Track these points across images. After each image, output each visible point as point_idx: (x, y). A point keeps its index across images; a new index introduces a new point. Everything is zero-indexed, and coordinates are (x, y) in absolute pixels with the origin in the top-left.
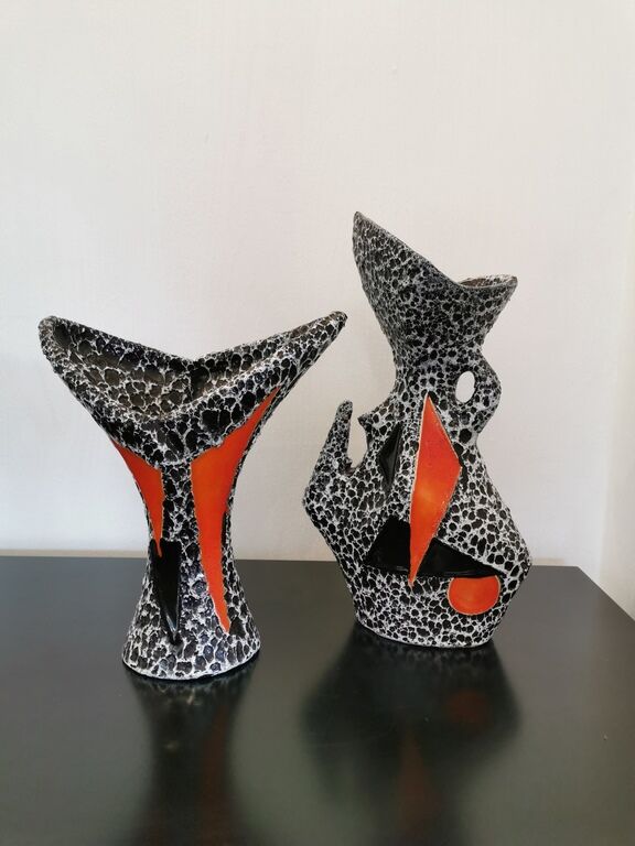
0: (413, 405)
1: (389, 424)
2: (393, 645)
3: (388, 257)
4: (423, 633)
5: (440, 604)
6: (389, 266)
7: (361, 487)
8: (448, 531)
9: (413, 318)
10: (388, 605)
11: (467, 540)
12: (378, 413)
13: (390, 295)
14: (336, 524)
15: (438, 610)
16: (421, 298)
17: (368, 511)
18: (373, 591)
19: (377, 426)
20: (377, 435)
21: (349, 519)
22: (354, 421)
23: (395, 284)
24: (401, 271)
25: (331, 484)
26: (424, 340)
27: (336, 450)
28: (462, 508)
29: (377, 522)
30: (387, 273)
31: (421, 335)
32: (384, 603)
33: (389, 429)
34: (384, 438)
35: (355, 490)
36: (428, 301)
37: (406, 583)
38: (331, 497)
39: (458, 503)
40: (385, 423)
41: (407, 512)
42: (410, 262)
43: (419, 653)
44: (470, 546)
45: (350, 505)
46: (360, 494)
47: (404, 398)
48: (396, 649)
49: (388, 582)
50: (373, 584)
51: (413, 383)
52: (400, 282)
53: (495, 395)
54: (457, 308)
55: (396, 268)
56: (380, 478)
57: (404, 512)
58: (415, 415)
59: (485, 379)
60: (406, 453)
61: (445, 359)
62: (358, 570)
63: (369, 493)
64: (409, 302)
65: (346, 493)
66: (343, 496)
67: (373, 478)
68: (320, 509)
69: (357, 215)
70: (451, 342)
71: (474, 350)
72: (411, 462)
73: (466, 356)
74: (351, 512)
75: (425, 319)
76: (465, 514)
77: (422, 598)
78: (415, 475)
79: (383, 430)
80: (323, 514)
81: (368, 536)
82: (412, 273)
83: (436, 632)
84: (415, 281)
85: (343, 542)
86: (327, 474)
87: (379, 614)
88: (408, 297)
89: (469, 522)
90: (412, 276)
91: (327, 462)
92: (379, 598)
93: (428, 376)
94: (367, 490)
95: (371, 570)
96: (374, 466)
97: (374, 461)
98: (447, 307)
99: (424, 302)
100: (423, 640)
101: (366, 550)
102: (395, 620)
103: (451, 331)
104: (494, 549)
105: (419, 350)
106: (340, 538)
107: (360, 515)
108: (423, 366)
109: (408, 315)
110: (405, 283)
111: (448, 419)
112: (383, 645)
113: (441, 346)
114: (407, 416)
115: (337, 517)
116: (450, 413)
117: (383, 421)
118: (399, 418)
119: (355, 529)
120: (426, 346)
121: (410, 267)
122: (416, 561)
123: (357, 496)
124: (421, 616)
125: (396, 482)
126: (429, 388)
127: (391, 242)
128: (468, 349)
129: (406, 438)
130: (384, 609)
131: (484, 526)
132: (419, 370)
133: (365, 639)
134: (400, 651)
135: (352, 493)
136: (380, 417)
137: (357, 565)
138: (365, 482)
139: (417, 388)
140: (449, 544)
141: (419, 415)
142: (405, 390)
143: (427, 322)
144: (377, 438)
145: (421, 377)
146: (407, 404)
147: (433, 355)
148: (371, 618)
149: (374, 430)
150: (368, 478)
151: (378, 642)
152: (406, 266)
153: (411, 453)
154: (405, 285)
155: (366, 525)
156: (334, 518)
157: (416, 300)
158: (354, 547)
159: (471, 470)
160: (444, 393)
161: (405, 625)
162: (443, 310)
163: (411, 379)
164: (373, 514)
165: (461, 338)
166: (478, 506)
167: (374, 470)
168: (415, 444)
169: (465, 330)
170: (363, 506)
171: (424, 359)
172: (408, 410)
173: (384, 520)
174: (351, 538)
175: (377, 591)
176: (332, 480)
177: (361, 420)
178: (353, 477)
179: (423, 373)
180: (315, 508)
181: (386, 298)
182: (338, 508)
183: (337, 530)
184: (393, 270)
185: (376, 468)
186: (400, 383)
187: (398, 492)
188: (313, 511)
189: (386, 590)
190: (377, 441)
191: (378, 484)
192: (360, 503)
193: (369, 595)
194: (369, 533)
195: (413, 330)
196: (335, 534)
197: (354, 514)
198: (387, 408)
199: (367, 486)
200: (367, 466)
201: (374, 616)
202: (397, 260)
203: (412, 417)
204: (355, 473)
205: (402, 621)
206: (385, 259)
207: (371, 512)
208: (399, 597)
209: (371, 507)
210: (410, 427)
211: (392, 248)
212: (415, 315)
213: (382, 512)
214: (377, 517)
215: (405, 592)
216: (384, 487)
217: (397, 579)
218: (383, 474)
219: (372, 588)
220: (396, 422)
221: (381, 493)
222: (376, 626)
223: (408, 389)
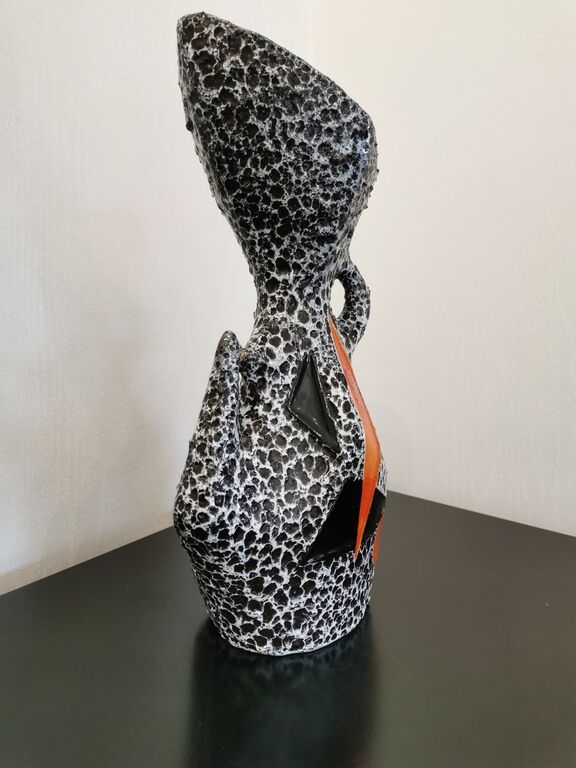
0: (319, 325)
1: (291, 358)
2: (330, 650)
3: (318, 104)
6: (317, 117)
7: (276, 459)
9: (343, 202)
10: (330, 602)
12: (269, 345)
13: (309, 164)
14: (258, 527)
17: (303, 489)
18: (309, 596)
19: (274, 364)
21: (275, 511)
23: (325, 148)
24: (340, 129)
29: (326, 496)
30: (314, 129)
32: (324, 604)
33: (293, 365)
34: (289, 379)
37: (351, 560)
38: (242, 489)
40: (286, 357)
41: (362, 465)
42: (355, 120)
45: (269, 490)
46: (278, 468)
47: (303, 317)
48: (334, 652)
49: (332, 571)
50: (310, 586)
52: (335, 147)
55: (332, 124)
56: (303, 436)
57: (358, 468)
58: (326, 338)
60: (337, 391)
62: (286, 580)
63: (294, 462)
64: (343, 178)
65: (259, 476)
66: (255, 481)
67: (290, 439)
68: (232, 516)
74: (274, 500)
77: (360, 569)
79: (284, 367)
80: (237, 521)
81: (312, 522)
82: (357, 137)
85: (268, 549)
87: (316, 622)
88: (346, 170)
92: (318, 600)
94: (286, 459)
95: (309, 569)
96: (283, 421)
97: (281, 417)
100: (357, 621)
101: (306, 544)
102: (337, 616)
106: (262, 546)
107: (289, 497)
108: (326, 272)
109: (337, 197)
110: (344, 149)
111: (344, 339)
114: (316, 343)
115: (257, 518)
117: (281, 356)
119: (290, 521)
121: (356, 126)
122: (362, 526)
123: (274, 474)
124: (357, 591)
125: (342, 432)
129: (327, 371)
130: (323, 611)
132: (321, 278)
135: (265, 473)
136: (276, 351)
137: (284, 573)
138: (280, 450)
139: (318, 302)
141: (330, 338)
142: (300, 307)
144: (278, 381)
145: (321, 287)
146: (310, 326)
148: (304, 636)
149: (271, 369)
150: (282, 441)
151: (311, 663)
152: (349, 124)
153: (343, 389)
155: (308, 508)
156: (253, 521)
158: (284, 548)
161: (346, 614)
164: (316, 488)
167: (287, 429)
168: (343, 377)
170: (291, 483)
172: (314, 334)
173: (337, 489)
174: (281, 538)
175: (315, 592)
178: (255, 449)
179: (323, 281)
180: (225, 518)
181: (297, 169)
182: (254, 502)
183: (259, 536)
184: (325, 126)
185: (290, 423)
186: (286, 298)
187: (352, 444)
188: (223, 524)
189: (328, 583)
190: (278, 386)
191: (303, 446)
192: (283, 482)
193: (302, 606)
194: (313, 517)
195: (335, 219)
196: (253, 546)
197: (279, 501)
198: (279, 335)
199: (284, 453)
200: (270, 426)
201: (307, 629)
202: (334, 112)
203: (323, 342)
204: (255, 442)
205: (343, 612)
206: (309, 107)
207: (308, 487)
208: (342, 583)
209: (305, 480)
210: (326, 355)
211: (325, 92)
212: (346, 198)
213: (332, 478)
214: (324, 490)
215: (349, 573)
216: (318, 447)
217: (343, 561)
218: (305, 429)
219: (307, 593)
220: (302, 353)
221: (315, 455)
222: (308, 642)
223: (306, 304)
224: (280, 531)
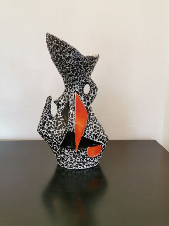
0: (72, 95)
1: (64, 102)
2: (71, 170)
3: (61, 47)
4: (80, 165)
5: (85, 156)
6: (61, 50)
7: (57, 123)
8: (86, 133)
9: (71, 67)
10: (69, 159)
11: (92, 135)
12: (60, 99)
13: (62, 60)
14: (50, 136)
15: (85, 158)
16: (73, 61)
17: (60, 130)
18: (64, 155)
19: (60, 103)
20: (61, 106)
21: (54, 134)
22: (52, 102)
23: (64, 56)
24: (66, 51)
25: (47, 123)
26: (74, 74)
27: (47, 112)
28: (90, 126)
29: (64, 134)
30: (61, 52)
31: (73, 73)
32: (68, 158)
33: (65, 104)
34: (63, 107)
35: (55, 124)
36: (75, 61)
37: (75, 151)
38: (47, 127)
39: (88, 125)
41: (74, 129)
42: (69, 48)
43: (80, 171)
44: (93, 137)
45: (54, 129)
46: (57, 125)
47: (69, 93)
48: (72, 172)
49: (69, 152)
50: (63, 153)
51: (71, 89)
52: (66, 55)
53: (96, 91)
54: (84, 64)
55: (64, 51)
56: (63, 120)
57: (73, 129)
59: (93, 86)
60: (71, 111)
61: (81, 80)
62: (58, 149)
63: (60, 125)
64: (69, 62)
65: (52, 126)
66: (51, 126)
67: (61, 120)
68: (44, 132)
69: (47, 34)
70: (82, 75)
71: (89, 77)
72: (73, 113)
73: (87, 79)
74: (55, 132)
75: (75, 67)
76: (91, 127)
77: (80, 155)
78: (75, 118)
79: (63, 104)
80: (45, 133)
82: (70, 52)
83: (84, 164)
84: (71, 55)
85: (53, 141)
86: (45, 120)
87: (66, 162)
88: (69, 60)
89: (92, 130)
90: (70, 53)
91: (45, 116)
92: (66, 157)
93: (76, 86)
94: (59, 124)
95: (63, 149)
96: (61, 116)
97: (60, 115)
98: (81, 63)
99: (74, 62)
100: (80, 168)
101: (61, 143)
102: (72, 163)
103: (82, 71)
104: (99, 137)
105: (73, 78)
106: (51, 140)
107: (58, 132)
108: (74, 83)
109: (69, 66)
110: (67, 55)
111: (83, 99)
112: (68, 171)
113: (79, 76)
114: (70, 99)
115: (50, 134)
116: (83, 97)
117: (62, 102)
118: (68, 100)
119: (57, 137)
120: (75, 76)
121: (69, 50)
122: (77, 144)
123: (56, 126)
124: (79, 160)
125: (69, 120)
126: (77, 90)
127: (62, 42)
128: (87, 77)
129: (71, 106)
130: (68, 160)
131: (96, 131)
132: (73, 84)
133: (62, 170)
134: (74, 172)
135: (54, 125)
136: (61, 100)
137: (58, 148)
138: (58, 122)
139: (73, 90)
140: (87, 137)
141: (74, 99)
142: (69, 91)
143: (75, 68)
144: (61, 107)
145: (74, 87)
146: (70, 96)
147: (77, 79)
148: (64, 164)
150: (59, 120)
151: (66, 171)
152: (67, 50)
153: (73, 111)
154: (67, 56)
155: (60, 135)
156: (49, 134)
157: (71, 61)
158: (56, 142)
159: (91, 114)
160: (81, 91)
161: (75, 164)
162: (80, 65)
163: (70, 87)
164: (62, 131)
165: (85, 73)
166: (94, 125)
167: (61, 117)
168: (74, 108)
169: (86, 71)
170: (59, 129)
171: (74, 81)
172: (70, 97)
173: (66, 133)
174: (55, 140)
175: (65, 155)
176: (47, 122)
177: (55, 102)
178: (54, 120)
179: (74, 85)
180: (42, 132)
181: (61, 61)
182: (50, 131)
183: (50, 138)
184: (63, 51)
185: (62, 116)
186: (67, 89)
187: (70, 123)
188: (41, 133)
189: (68, 154)
190: (61, 108)
191: (63, 122)
192: (57, 128)
193: (62, 157)
194: (61, 137)
195: (71, 71)
196: (50, 139)
197: (56, 132)
198: (63, 97)
199: (59, 123)
200: (58, 116)
201: (64, 163)
202: (64, 48)
203: (72, 99)
204: (54, 119)
205: (74, 163)
206: (60, 48)
207: (61, 131)
208: (72, 156)
209: (61, 129)
210: (72, 102)
211: (62, 44)
212: (71, 66)
213: (66, 130)
214: (64, 132)
215: (74, 154)
216: (65, 122)
217: (71, 150)
218: (64, 118)
219: (63, 154)
220: (67, 101)
221: (64, 124)
222: (65, 166)
223: (70, 91)
224: (55, 138)
